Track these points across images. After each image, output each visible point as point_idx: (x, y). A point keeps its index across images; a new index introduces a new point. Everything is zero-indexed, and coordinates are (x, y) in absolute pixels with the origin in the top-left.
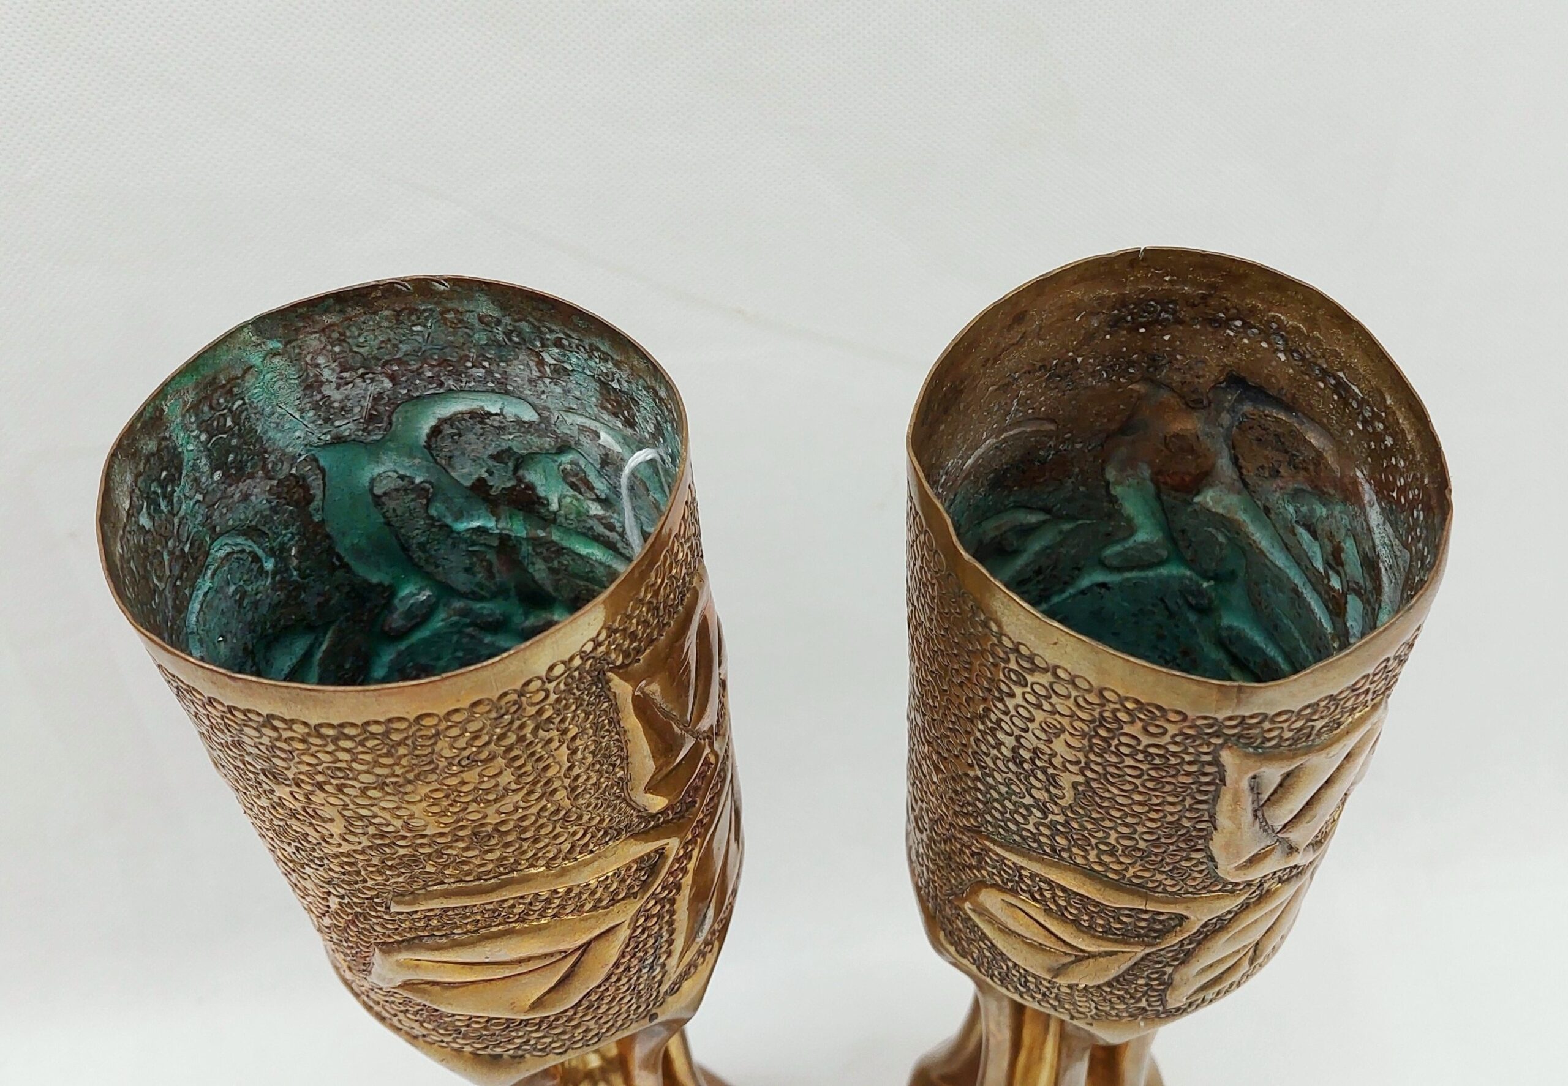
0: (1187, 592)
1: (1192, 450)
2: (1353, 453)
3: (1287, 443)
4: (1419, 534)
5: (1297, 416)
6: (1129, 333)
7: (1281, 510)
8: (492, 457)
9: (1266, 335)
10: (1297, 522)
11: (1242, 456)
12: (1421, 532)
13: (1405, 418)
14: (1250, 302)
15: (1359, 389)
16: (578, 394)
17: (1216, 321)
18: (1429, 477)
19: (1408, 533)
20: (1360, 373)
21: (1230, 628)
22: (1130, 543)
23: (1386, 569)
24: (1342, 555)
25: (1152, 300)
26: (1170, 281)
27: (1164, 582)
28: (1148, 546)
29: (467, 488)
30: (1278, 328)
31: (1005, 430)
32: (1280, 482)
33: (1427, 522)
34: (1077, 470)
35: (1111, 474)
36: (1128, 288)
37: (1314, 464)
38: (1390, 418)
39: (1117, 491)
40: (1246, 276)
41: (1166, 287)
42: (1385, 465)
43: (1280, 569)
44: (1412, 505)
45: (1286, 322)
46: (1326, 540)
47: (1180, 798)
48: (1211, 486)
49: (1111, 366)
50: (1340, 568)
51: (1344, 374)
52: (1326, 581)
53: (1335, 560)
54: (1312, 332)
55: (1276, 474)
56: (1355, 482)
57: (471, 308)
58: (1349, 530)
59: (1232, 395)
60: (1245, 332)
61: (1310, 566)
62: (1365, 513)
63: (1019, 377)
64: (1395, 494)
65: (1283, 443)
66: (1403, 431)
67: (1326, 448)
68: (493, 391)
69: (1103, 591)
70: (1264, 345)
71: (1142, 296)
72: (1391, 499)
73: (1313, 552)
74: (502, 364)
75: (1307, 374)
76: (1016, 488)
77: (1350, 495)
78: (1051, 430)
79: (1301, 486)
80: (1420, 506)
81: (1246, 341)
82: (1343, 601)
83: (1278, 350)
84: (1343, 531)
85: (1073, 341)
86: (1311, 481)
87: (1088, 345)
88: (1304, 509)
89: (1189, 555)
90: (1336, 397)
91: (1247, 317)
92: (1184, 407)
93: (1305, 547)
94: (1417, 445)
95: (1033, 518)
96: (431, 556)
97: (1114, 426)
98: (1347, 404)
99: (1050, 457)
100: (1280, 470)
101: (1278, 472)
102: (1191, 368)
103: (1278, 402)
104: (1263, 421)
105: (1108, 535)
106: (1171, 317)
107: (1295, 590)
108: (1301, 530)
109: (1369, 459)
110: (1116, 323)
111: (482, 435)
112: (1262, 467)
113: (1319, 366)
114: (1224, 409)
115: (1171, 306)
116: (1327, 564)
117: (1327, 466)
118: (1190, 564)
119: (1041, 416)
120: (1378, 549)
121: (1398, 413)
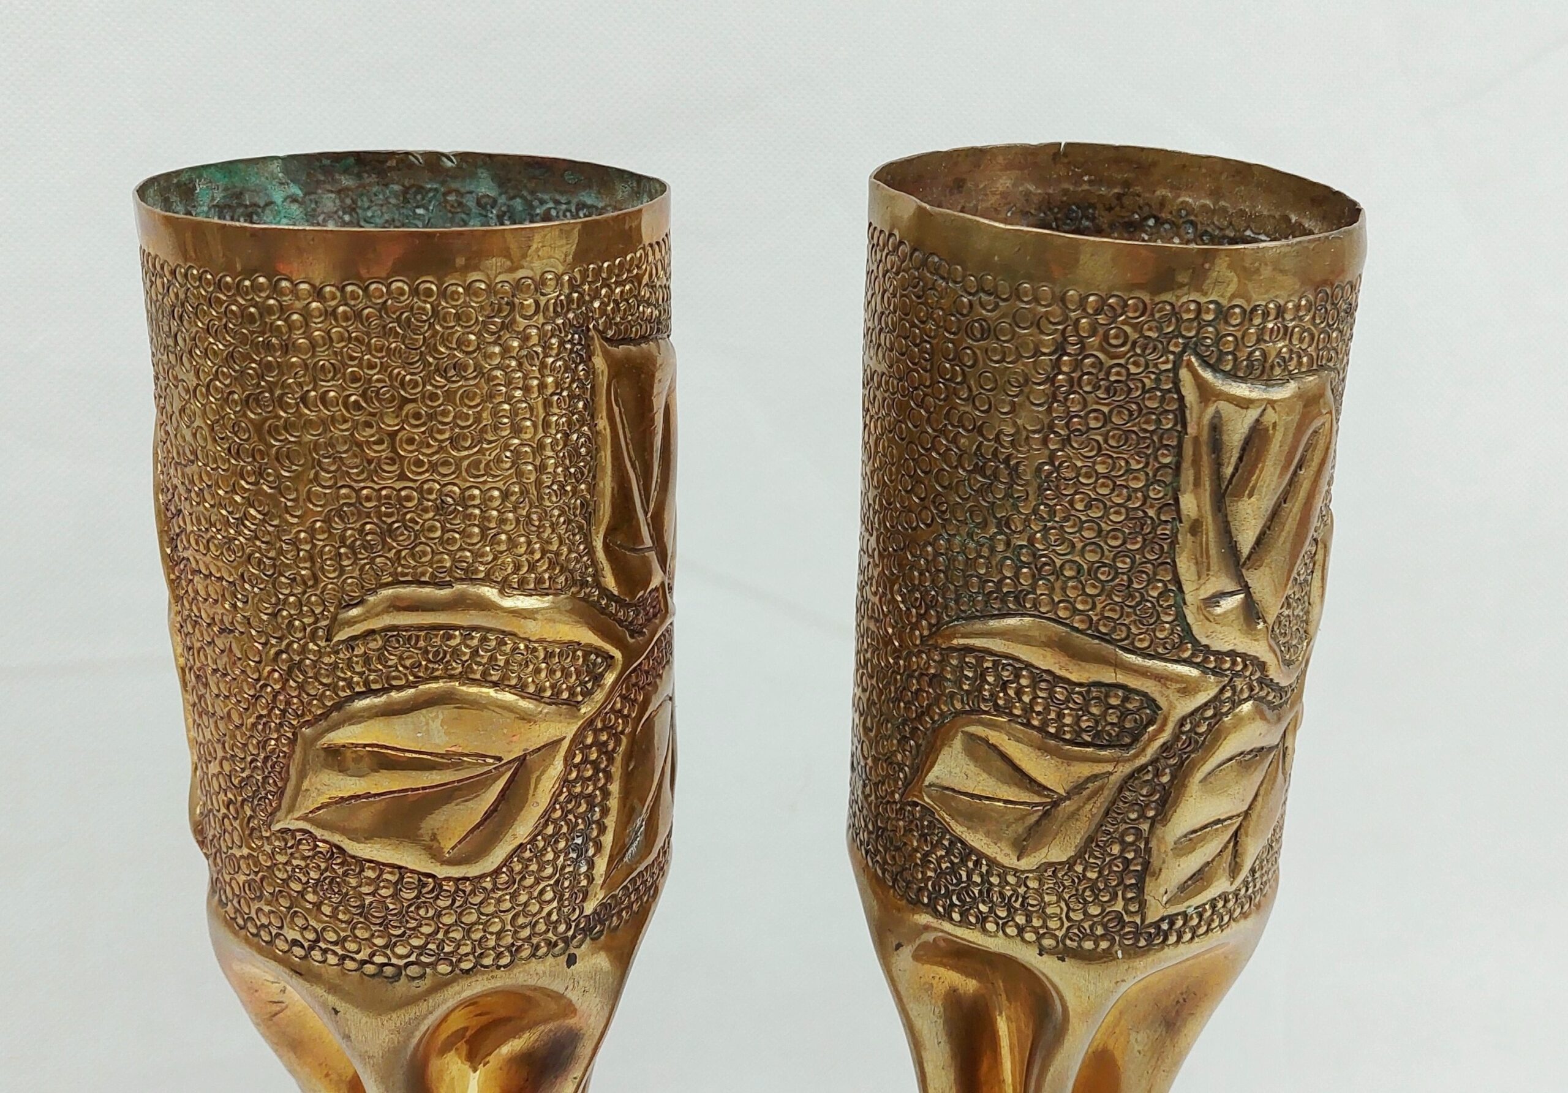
9: (1176, 226)
14: (1161, 193)
20: (1264, 216)
25: (1074, 204)
30: (1186, 215)
36: (1052, 188)
45: (1193, 204)
51: (1252, 230)
54: (1217, 203)
57: (472, 188)
60: (1158, 232)
71: (1064, 199)
91: (1159, 211)
115: (1091, 211)
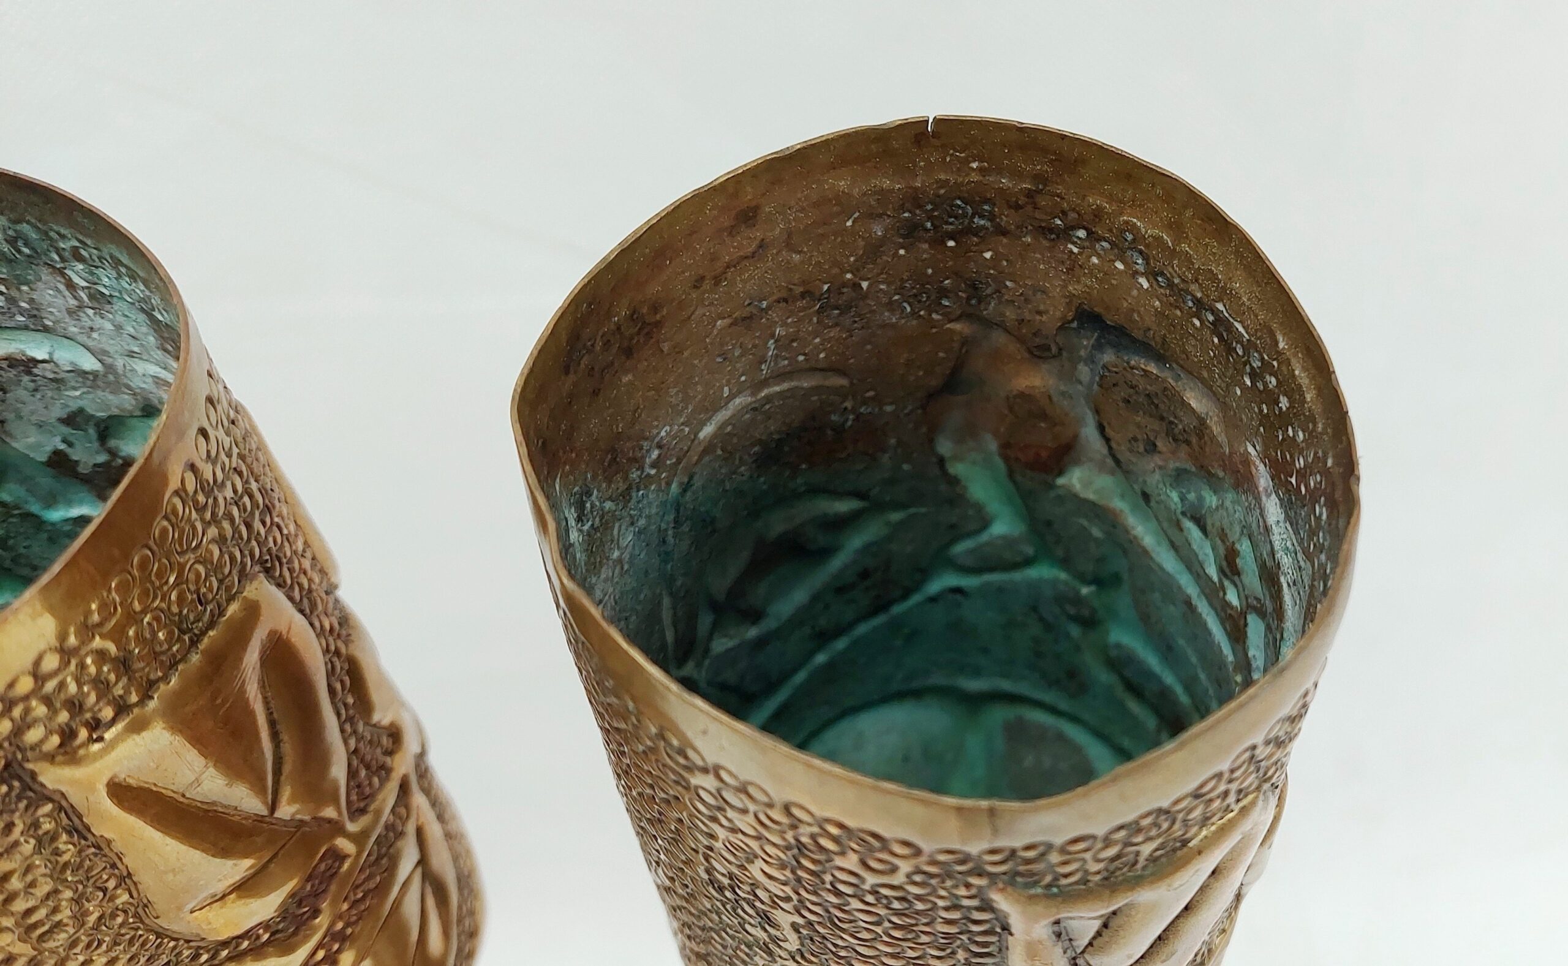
0: (1066, 600)
1: (1044, 416)
2: (1241, 420)
3: (1162, 406)
4: (1321, 541)
5: (1171, 368)
6: (931, 247)
7: (1163, 497)
8: (62, 421)
9: (1120, 249)
10: (1184, 513)
11: (1109, 424)
12: (1325, 539)
13: (1304, 369)
14: (1095, 200)
15: (1244, 327)
16: (132, 331)
17: (1051, 230)
18: (1334, 457)
19: (1311, 539)
20: (1243, 303)
21: (1118, 646)
22: (984, 537)
23: (1289, 585)
24: (1238, 560)
25: (959, 198)
26: (980, 170)
27: (1034, 586)
28: (1008, 542)
29: (42, 463)
30: (1134, 240)
31: (765, 383)
32: (1157, 460)
33: (1330, 525)
34: (893, 441)
35: (945, 447)
36: (919, 179)
37: (1197, 435)
38: (1284, 368)
39: (957, 469)
40: (1081, 161)
41: (975, 177)
42: (1281, 438)
43: (1168, 574)
44: (1314, 496)
45: (1143, 230)
46: (1217, 539)
47: (949, 951)
48: (1077, 462)
49: (915, 296)
50: (1236, 578)
51: (1225, 306)
52: (1221, 594)
53: (1230, 567)
54: (1179, 244)
55: (1152, 448)
56: (1247, 461)
58: (1244, 527)
59: (1088, 339)
60: (1093, 247)
61: (1202, 573)
62: (1260, 505)
63: (769, 308)
64: (1293, 480)
65: (1157, 406)
66: (1300, 386)
67: (1211, 414)
68: (26, 328)
69: (958, 597)
70: (1120, 266)
71: (942, 191)
72: (1290, 487)
73: (1206, 554)
74: (25, 288)
75: (1177, 307)
76: (804, 466)
77: (1244, 481)
78: (842, 386)
79: (1184, 466)
80: (1323, 499)
81: (1095, 260)
82: (1242, 622)
83: (1136, 272)
84: (1237, 529)
85: (848, 257)
86: (1194, 457)
87: (874, 262)
88: (1192, 496)
89: (1060, 552)
90: (1216, 340)
91: (1092, 221)
92: (1026, 355)
93: (1195, 547)
94: (1317, 409)
95: (843, 506)
96: (20, 555)
97: (934, 382)
98: (1231, 350)
99: (849, 423)
100: (1157, 444)
101: (1155, 445)
102: (1027, 301)
103: (1145, 348)
104: (1129, 376)
105: (953, 527)
106: (988, 224)
107: (1188, 603)
108: (1189, 525)
109: (1262, 429)
110: (910, 232)
111: (36, 390)
112: (1135, 439)
113: (1193, 296)
114: (1080, 359)
115: (986, 207)
116: (1221, 571)
117: (1213, 438)
118: (1065, 563)
119: (820, 366)
120: (1278, 556)
121: (1293, 361)
